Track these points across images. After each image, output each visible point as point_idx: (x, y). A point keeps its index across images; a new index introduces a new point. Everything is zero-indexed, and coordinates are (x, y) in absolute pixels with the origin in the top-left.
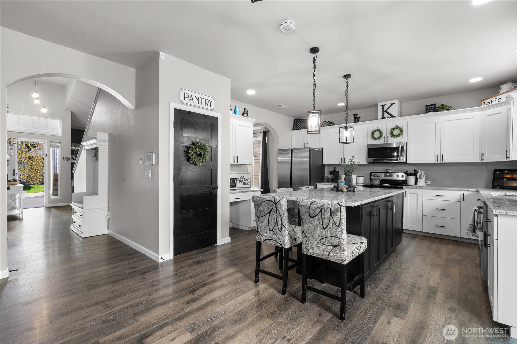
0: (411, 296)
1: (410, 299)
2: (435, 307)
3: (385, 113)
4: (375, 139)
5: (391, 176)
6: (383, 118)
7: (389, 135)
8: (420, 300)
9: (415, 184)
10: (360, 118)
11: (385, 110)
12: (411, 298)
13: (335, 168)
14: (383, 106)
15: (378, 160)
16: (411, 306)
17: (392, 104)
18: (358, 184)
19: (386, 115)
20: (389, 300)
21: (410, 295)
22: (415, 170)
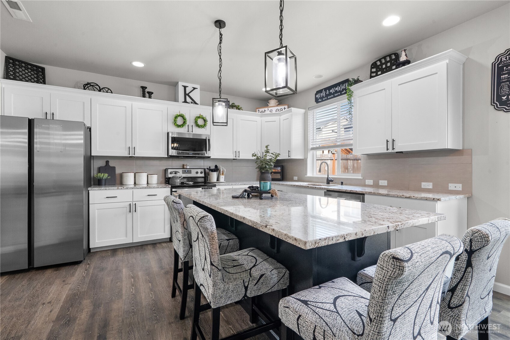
3: (187, 96)
4: (179, 126)
5: (190, 172)
6: (185, 102)
7: (194, 125)
9: (217, 181)
10: (152, 93)
11: (187, 93)
13: (107, 162)
14: (185, 87)
15: (184, 152)
17: (194, 88)
18: (149, 185)
19: (188, 99)
22: (216, 166)
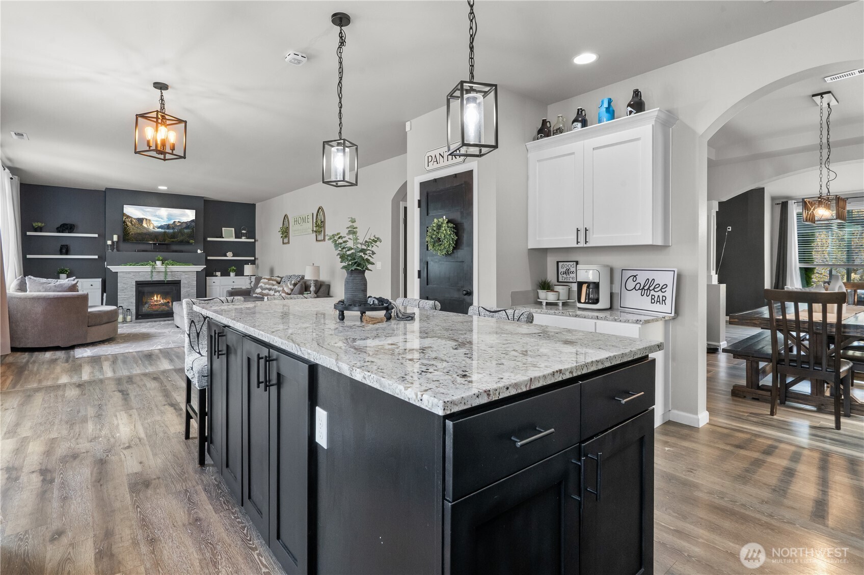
0: (140, 515)
1: (139, 507)
2: (90, 520)
8: (122, 517)
12: (139, 509)
16: (129, 497)
20: (166, 486)
21: (143, 515)
